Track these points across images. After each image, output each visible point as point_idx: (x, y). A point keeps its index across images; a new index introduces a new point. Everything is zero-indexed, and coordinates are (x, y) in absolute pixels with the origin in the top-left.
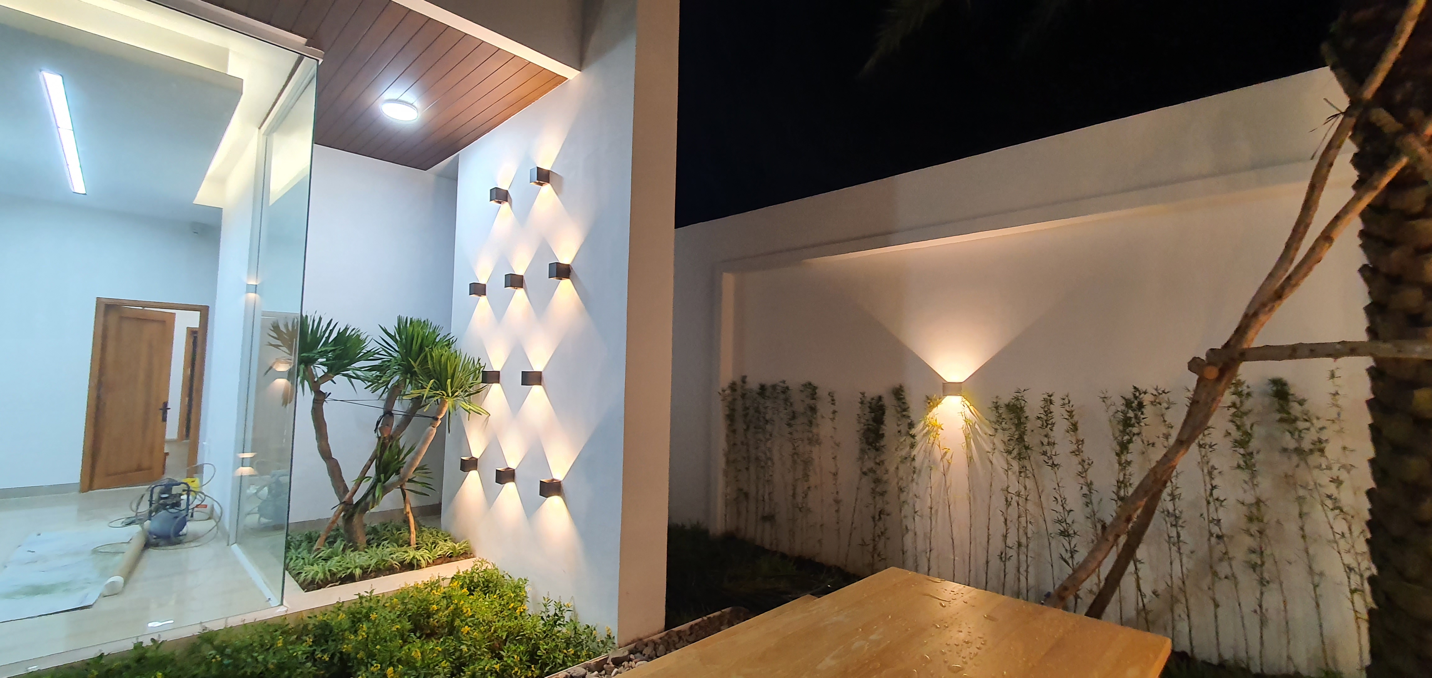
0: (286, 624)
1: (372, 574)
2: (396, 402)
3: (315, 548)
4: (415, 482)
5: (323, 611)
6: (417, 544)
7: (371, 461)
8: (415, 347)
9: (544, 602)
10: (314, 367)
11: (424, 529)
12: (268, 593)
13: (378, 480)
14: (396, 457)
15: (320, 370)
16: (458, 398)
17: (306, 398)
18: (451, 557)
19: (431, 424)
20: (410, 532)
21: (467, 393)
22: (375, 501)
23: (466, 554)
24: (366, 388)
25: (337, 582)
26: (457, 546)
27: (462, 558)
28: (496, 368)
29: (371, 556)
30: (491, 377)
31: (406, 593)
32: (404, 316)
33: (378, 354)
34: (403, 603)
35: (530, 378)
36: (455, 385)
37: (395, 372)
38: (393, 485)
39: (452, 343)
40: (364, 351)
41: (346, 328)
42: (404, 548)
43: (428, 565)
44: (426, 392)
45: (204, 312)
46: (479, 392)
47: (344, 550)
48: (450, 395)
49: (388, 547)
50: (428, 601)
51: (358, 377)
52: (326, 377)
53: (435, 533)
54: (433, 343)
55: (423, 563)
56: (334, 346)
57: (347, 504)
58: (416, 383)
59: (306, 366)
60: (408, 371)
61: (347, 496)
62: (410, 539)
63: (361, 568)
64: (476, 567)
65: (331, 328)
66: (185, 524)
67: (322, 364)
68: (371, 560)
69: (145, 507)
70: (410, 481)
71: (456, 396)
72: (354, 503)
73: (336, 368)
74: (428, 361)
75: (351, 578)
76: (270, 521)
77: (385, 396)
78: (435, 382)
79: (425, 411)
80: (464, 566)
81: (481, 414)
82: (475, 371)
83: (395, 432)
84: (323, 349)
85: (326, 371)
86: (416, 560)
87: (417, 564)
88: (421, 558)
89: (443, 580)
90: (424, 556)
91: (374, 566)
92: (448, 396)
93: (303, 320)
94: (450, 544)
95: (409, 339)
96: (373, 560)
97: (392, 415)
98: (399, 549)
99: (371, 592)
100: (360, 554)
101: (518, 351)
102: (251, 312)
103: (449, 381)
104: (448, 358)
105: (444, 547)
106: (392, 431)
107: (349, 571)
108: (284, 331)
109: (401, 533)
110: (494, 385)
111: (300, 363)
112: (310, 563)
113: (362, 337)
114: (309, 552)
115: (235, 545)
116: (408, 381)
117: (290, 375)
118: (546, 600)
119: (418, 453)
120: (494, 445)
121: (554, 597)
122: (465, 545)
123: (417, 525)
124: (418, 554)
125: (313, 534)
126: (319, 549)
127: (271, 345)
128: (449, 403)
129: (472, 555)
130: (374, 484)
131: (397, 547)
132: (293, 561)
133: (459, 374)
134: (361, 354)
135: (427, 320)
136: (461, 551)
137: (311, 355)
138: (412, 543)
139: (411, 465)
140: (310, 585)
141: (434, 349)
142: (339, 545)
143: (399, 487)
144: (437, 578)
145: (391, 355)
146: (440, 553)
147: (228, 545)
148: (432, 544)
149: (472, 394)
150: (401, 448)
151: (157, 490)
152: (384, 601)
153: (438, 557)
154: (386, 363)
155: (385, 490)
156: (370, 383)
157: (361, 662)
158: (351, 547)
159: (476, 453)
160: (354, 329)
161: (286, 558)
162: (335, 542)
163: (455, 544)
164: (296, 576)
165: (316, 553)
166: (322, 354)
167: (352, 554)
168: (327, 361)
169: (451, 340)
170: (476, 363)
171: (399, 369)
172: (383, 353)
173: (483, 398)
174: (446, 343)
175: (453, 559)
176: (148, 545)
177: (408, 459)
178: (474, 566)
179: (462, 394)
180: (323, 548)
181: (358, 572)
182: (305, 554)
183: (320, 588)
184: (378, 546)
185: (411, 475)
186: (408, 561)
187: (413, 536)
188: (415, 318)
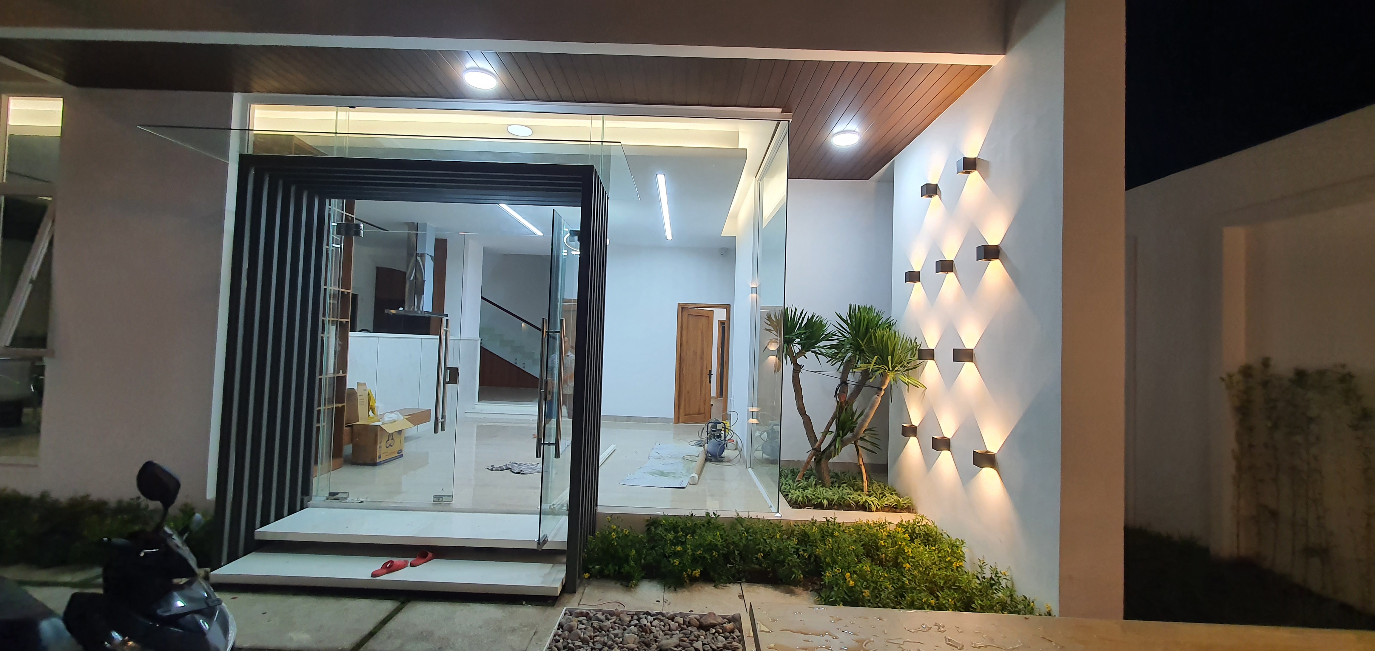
0: (781, 525)
1: (836, 507)
2: (850, 374)
3: (797, 479)
4: (865, 440)
5: (804, 523)
6: (868, 492)
7: (833, 419)
8: (863, 329)
9: (979, 564)
10: (793, 345)
11: (874, 481)
12: (770, 503)
13: (837, 435)
14: (851, 418)
15: (797, 348)
16: (898, 372)
17: (788, 368)
18: (895, 508)
19: (876, 393)
20: (863, 481)
21: (906, 369)
22: (836, 452)
23: (909, 509)
24: (827, 362)
25: (811, 507)
26: (901, 500)
27: (905, 511)
28: (931, 346)
29: (834, 493)
30: (927, 354)
31: (860, 526)
32: (853, 304)
33: (835, 335)
34: (858, 534)
35: (962, 355)
36: (895, 360)
37: (848, 350)
38: (849, 441)
39: (893, 325)
40: (826, 333)
41: (813, 315)
42: (859, 493)
43: (877, 510)
44: (871, 366)
45: (728, 308)
46: (916, 368)
47: (815, 484)
48: (891, 369)
49: (846, 489)
50: (877, 537)
51: (822, 354)
52: (801, 353)
53: (882, 486)
54: (877, 326)
55: (873, 508)
56: (805, 329)
57: (817, 451)
58: (864, 358)
59: (788, 345)
60: (857, 349)
61: (817, 445)
62: (863, 486)
63: (828, 500)
64: (917, 520)
65: (803, 316)
66: (724, 451)
67: (798, 343)
68: (834, 496)
69: (705, 436)
70: (862, 439)
71: (897, 371)
72: (822, 450)
73: (807, 346)
74: (872, 341)
75: (820, 506)
76: (769, 457)
77: (841, 369)
78: (878, 357)
79: (871, 381)
80: (907, 517)
81: (918, 387)
82: (912, 349)
83: (849, 399)
84: (798, 332)
85: (800, 349)
86: (867, 503)
87: (868, 507)
88: (871, 503)
89: (889, 523)
90: (874, 502)
91: (836, 501)
92: (889, 370)
93: (786, 310)
94: (896, 497)
95: (857, 322)
96: (836, 496)
97: (846, 384)
98: (854, 493)
99: (835, 519)
100: (826, 490)
101: (950, 330)
102: (755, 307)
103: (890, 357)
104: (889, 337)
105: (891, 499)
106: (847, 398)
107: (819, 500)
108: (774, 319)
109: (857, 481)
110: (929, 361)
111: (784, 343)
112: (794, 489)
113: (824, 322)
114: (794, 481)
115: (750, 468)
116: (857, 357)
117: (778, 353)
118: (982, 562)
119: (867, 416)
120: (930, 416)
121: (990, 562)
122: (908, 501)
123: (868, 476)
124: (869, 500)
125: (795, 470)
126: (799, 480)
127: (766, 330)
128: (891, 375)
129: (914, 511)
130: (835, 438)
131: (853, 491)
132: (783, 486)
133: (898, 352)
134: (824, 335)
135: (872, 306)
136: (904, 505)
137: (791, 337)
138: (864, 490)
139: (862, 426)
140: (795, 504)
141: (877, 331)
142: (812, 480)
143: (853, 442)
144: (884, 521)
145: (844, 336)
146: (886, 503)
147: (746, 468)
148: (880, 494)
149: (912, 369)
150: (854, 412)
151: (710, 425)
152: (844, 528)
153: (885, 505)
154: (841, 342)
155: (844, 444)
156: (830, 358)
157: (828, 565)
158: (820, 483)
159: (916, 422)
160: (818, 316)
161: (779, 482)
162: (810, 478)
163: (899, 499)
164: (786, 496)
165: (797, 483)
166: (798, 336)
167: (821, 489)
168: (801, 341)
169: (892, 322)
170: (913, 342)
171: (851, 347)
172: (839, 334)
173: (920, 373)
174: (887, 325)
175: (898, 510)
176: (707, 460)
177: (859, 421)
178: (916, 519)
179: (901, 369)
180: (802, 481)
181: (825, 502)
182: (790, 481)
183: (801, 508)
184: (839, 487)
185: (861, 435)
186: (861, 503)
187: (865, 484)
188: (862, 305)
